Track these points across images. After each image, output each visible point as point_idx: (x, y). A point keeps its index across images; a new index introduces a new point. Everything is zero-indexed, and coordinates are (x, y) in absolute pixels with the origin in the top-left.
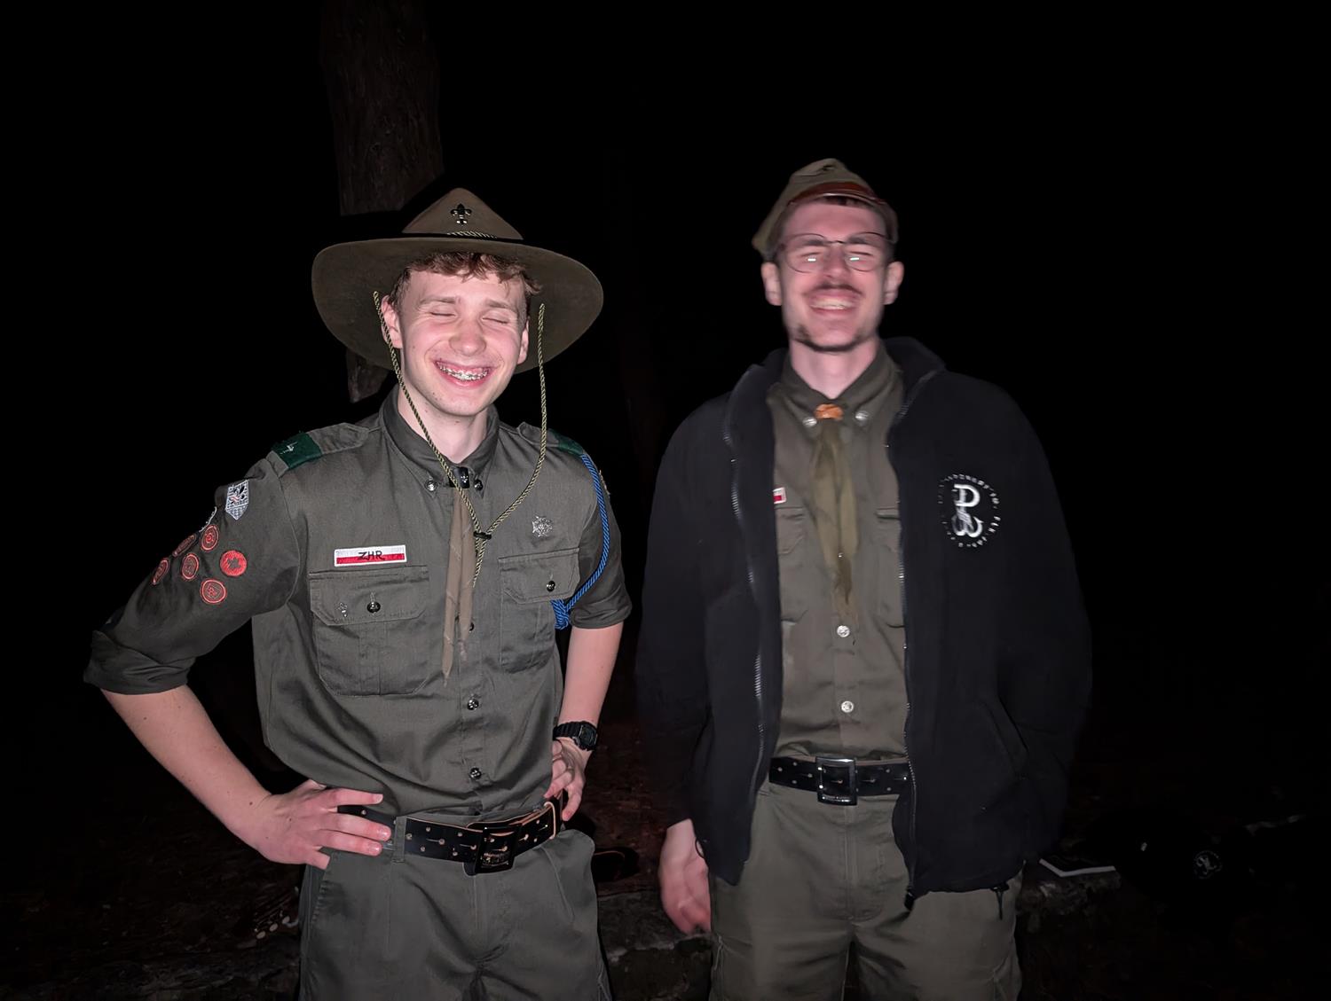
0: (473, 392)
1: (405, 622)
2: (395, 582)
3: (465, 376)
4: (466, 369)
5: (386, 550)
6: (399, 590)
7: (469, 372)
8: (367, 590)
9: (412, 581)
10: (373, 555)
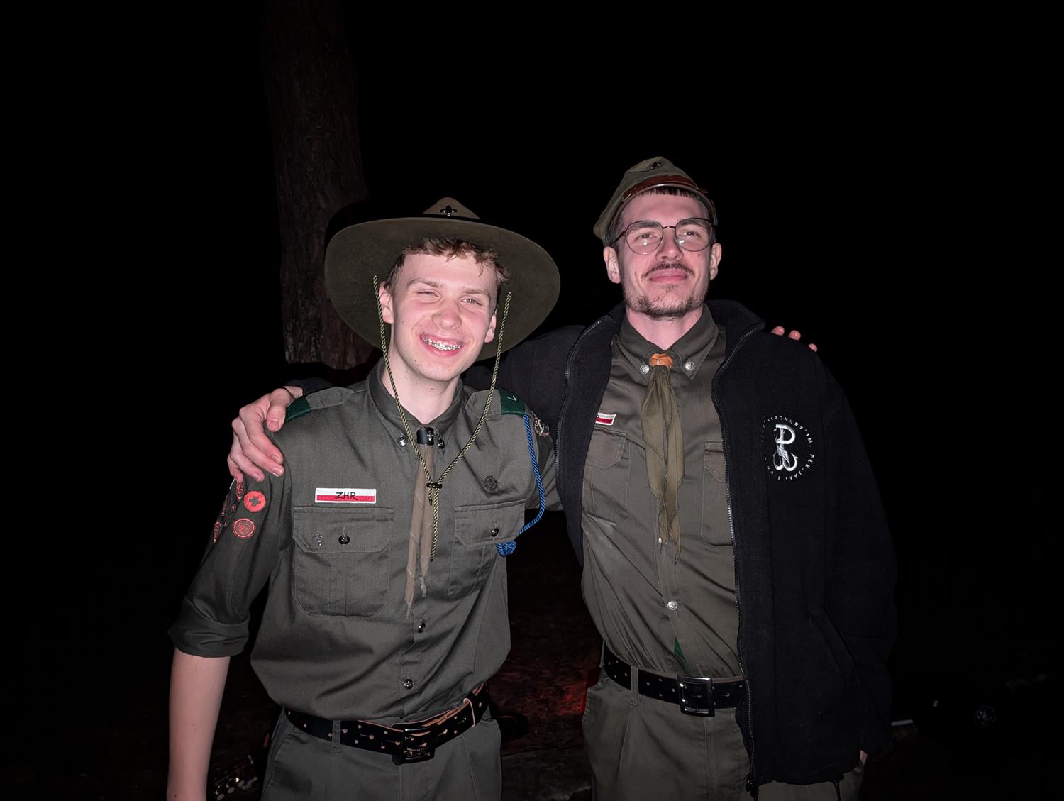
0: (448, 360)
1: (370, 555)
2: (364, 520)
3: (442, 346)
4: (444, 340)
5: (359, 492)
6: (367, 527)
7: (446, 343)
8: (339, 525)
9: (378, 521)
10: (348, 495)
